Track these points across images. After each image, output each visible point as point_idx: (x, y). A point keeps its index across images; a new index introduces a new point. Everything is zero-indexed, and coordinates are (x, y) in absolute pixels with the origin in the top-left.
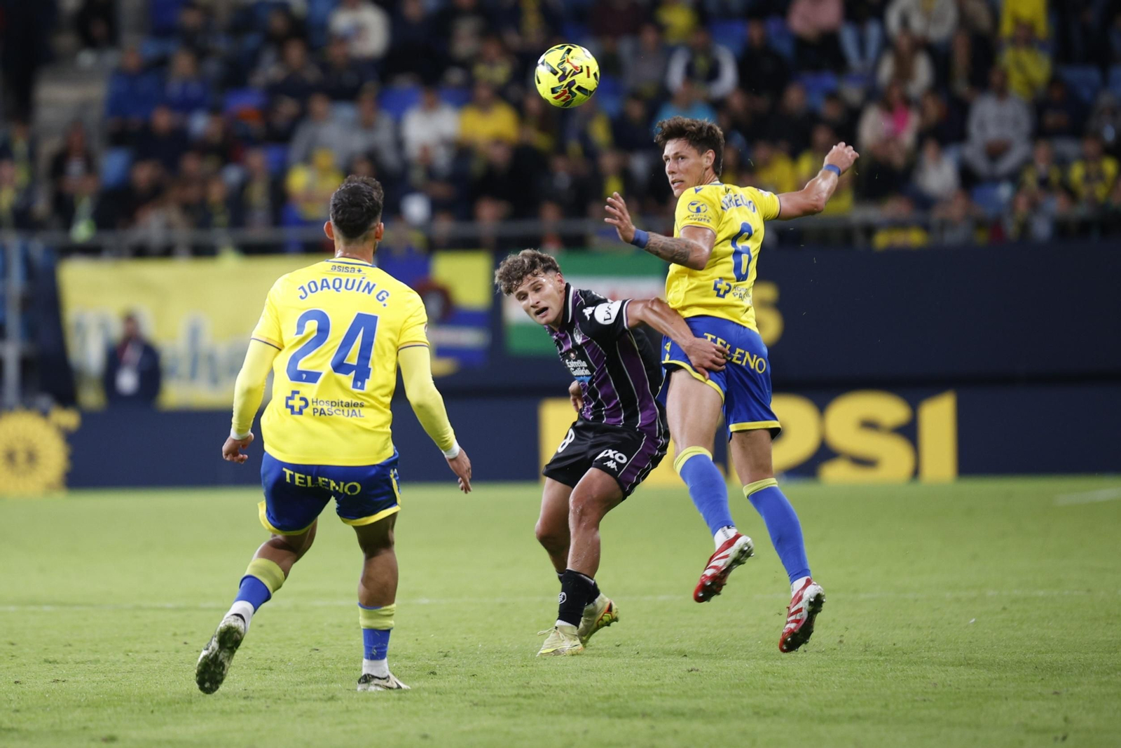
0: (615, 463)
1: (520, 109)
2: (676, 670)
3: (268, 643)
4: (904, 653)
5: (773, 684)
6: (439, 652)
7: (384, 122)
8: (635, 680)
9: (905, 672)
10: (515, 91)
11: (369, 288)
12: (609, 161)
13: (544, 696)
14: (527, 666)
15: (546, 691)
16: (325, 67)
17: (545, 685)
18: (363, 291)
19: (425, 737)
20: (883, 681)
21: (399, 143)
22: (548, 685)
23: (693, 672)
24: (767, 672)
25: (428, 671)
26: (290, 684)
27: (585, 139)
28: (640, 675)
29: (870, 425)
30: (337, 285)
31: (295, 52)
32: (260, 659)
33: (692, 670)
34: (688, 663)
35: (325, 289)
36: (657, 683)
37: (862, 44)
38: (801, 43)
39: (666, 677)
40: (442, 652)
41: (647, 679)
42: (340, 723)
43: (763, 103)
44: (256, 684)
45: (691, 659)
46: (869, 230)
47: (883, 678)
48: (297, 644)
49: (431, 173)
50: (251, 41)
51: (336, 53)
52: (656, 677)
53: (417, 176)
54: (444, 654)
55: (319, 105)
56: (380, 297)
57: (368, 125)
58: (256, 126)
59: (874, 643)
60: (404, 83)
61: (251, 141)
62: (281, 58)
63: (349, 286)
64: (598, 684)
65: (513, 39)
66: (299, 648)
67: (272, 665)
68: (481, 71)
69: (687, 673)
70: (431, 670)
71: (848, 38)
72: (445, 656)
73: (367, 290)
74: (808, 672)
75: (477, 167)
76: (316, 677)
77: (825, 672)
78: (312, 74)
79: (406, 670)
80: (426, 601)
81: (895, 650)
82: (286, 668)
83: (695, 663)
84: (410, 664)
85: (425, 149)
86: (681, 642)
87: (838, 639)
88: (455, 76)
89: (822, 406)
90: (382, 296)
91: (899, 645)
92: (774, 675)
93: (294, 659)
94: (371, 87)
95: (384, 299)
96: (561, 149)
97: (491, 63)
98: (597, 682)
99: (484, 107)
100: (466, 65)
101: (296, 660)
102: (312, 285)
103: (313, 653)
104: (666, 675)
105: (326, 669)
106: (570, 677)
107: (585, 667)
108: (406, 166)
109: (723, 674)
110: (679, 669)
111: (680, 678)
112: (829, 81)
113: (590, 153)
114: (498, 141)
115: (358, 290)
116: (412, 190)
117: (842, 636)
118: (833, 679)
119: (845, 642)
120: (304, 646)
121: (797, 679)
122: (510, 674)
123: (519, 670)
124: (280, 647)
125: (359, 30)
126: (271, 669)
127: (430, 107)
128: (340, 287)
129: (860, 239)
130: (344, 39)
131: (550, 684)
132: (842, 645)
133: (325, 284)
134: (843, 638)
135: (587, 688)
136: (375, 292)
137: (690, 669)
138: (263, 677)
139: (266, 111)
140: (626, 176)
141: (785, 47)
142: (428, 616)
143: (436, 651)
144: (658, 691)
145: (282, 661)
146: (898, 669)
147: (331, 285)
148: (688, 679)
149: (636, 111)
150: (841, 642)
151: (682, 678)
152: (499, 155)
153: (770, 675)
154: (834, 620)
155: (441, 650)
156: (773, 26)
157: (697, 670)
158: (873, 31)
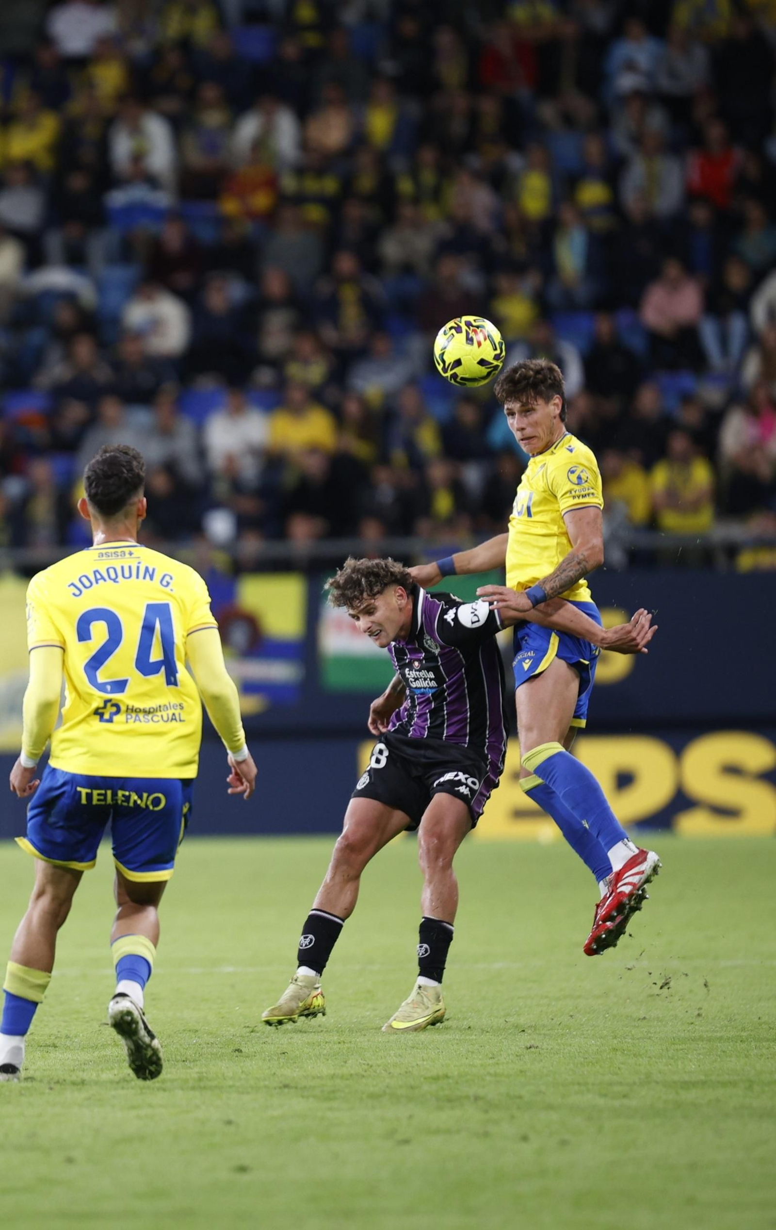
0: (468, 789)
1: (337, 414)
2: (513, 1047)
3: (53, 1016)
4: (770, 1028)
5: (622, 1063)
6: (245, 1027)
7: (185, 428)
8: (467, 1059)
9: (772, 1049)
10: (332, 393)
11: (149, 574)
12: (438, 472)
13: (363, 1076)
14: (344, 1042)
15: (366, 1071)
16: (117, 365)
17: (364, 1064)
18: (144, 578)
19: (229, 1123)
20: (746, 1059)
21: (201, 452)
22: (368, 1064)
23: (533, 1050)
24: (615, 1050)
25: (232, 1048)
26: (77, 1063)
27: (411, 447)
28: (473, 1052)
29: (732, 770)
30: (113, 576)
31: (84, 349)
32: (42, 1035)
33: (530, 1047)
34: (525, 1040)
35: (101, 582)
36: (491, 1061)
37: (724, 340)
38: (655, 338)
39: (501, 1055)
40: (248, 1027)
41: (480, 1057)
42: (133, 1107)
43: (611, 407)
44: (39, 1063)
45: (530, 1034)
46: (732, 550)
47: (746, 1056)
48: (84, 1018)
49: (237, 486)
50: (36, 336)
51: (129, 350)
52: (490, 1056)
53: (221, 489)
54: (251, 1029)
55: (111, 408)
56: (165, 583)
57: (165, 432)
58: (39, 433)
59: (737, 1017)
60: (207, 384)
61: (34, 450)
62: (69, 356)
63: (127, 574)
64: (425, 1063)
65: (330, 334)
66: (88, 1022)
67: (56, 1042)
68: (294, 370)
69: (525, 1051)
70: (237, 1047)
71: (709, 333)
72: (252, 1032)
73: (148, 577)
74: (662, 1050)
75: (289, 479)
76: (106, 1056)
77: (682, 1049)
78: (103, 374)
79: (208, 1048)
80: (230, 969)
81: (760, 1024)
82: (72, 1044)
83: (534, 1039)
84: (212, 1040)
85: (230, 459)
86: (518, 1015)
87: (696, 1013)
88: (264, 376)
89: (678, 749)
90: (165, 581)
91: (763, 1019)
92: (623, 1053)
93: (81, 1035)
94: (169, 389)
95: (168, 583)
96: (384, 459)
97: (306, 362)
98: (423, 1060)
99: (297, 411)
100: (277, 363)
101: (83, 1036)
102: (84, 580)
103: (102, 1028)
104: (502, 1053)
105: (118, 1046)
106: (392, 1055)
107: (410, 1044)
108: (209, 477)
109: (566, 1051)
110: (517, 1045)
111: (517, 1056)
112: (687, 381)
113: (417, 462)
114: (313, 449)
115: (138, 577)
116: (216, 505)
117: (700, 1009)
118: (690, 1057)
119: (703, 1015)
120: (92, 1020)
121: (650, 1057)
122: (325, 1052)
123: (335, 1047)
124: (65, 1022)
125: (156, 325)
126: (55, 1046)
127: (237, 411)
128: (117, 576)
129: (721, 560)
130: (139, 335)
131: (370, 1063)
132: (700, 1019)
133: (99, 577)
134: (701, 1012)
135: (413, 1067)
136: (158, 577)
137: (529, 1046)
138: (46, 1055)
139: (51, 416)
140: (457, 488)
141: (637, 343)
142: (233, 986)
143: (243, 1026)
144: (492, 1071)
145: (67, 1037)
146: (764, 1046)
147: (106, 575)
148: (527, 1057)
149: (469, 415)
150: (699, 1015)
151: (520, 1056)
152: (314, 466)
153: (619, 1053)
154: (691, 991)
155: (247, 1025)
156: (624, 318)
157: (537, 1047)
158: (737, 325)
